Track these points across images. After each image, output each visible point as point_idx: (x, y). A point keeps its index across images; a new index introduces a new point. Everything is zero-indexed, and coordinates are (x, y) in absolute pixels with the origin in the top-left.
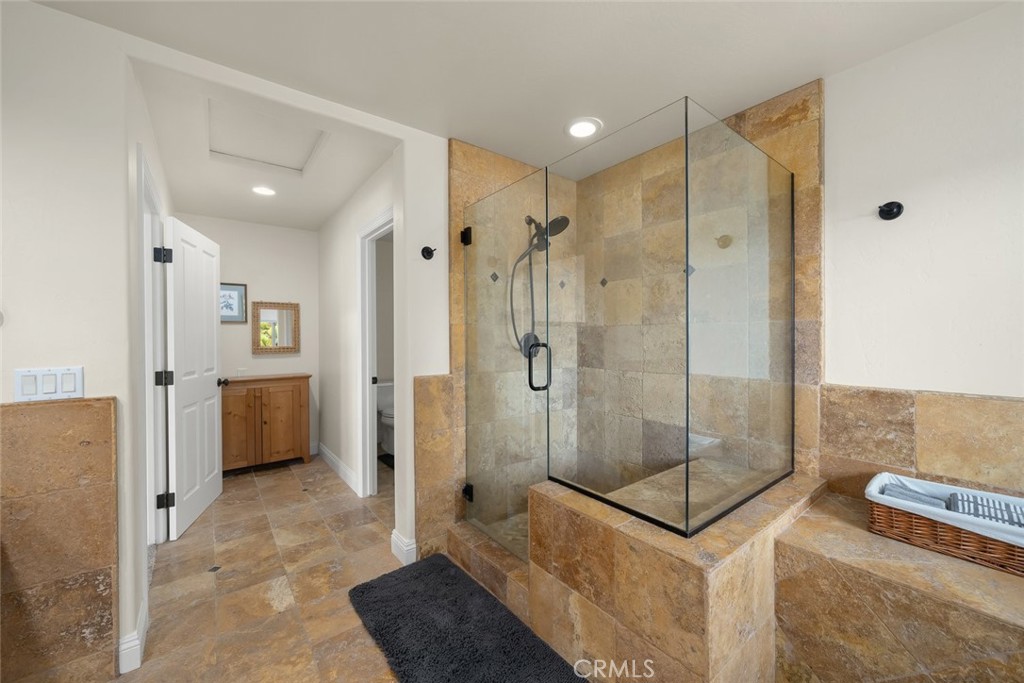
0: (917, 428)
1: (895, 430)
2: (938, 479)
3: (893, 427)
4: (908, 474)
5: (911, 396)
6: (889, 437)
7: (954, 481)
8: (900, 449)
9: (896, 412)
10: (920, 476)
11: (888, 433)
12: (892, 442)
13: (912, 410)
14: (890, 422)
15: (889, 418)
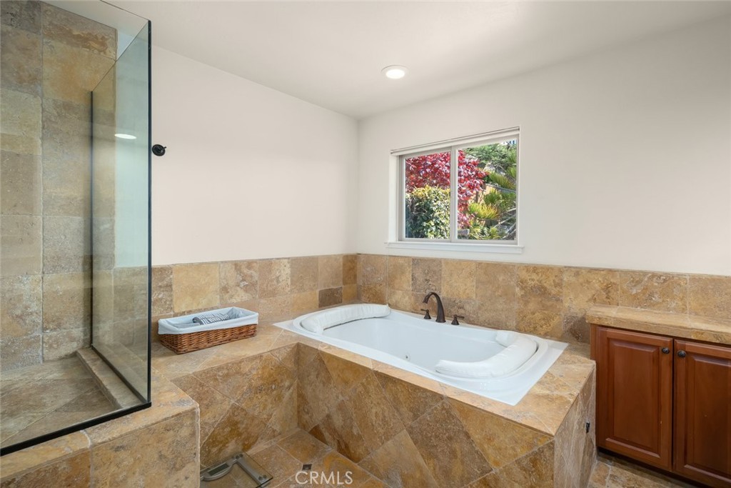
0: (174, 287)
1: (163, 291)
2: (183, 314)
3: (162, 289)
4: (170, 317)
5: (171, 268)
6: (160, 296)
7: (190, 312)
8: (165, 302)
9: (162, 280)
10: (176, 315)
11: (159, 294)
12: (161, 299)
13: (171, 276)
14: (160, 287)
15: (160, 284)
